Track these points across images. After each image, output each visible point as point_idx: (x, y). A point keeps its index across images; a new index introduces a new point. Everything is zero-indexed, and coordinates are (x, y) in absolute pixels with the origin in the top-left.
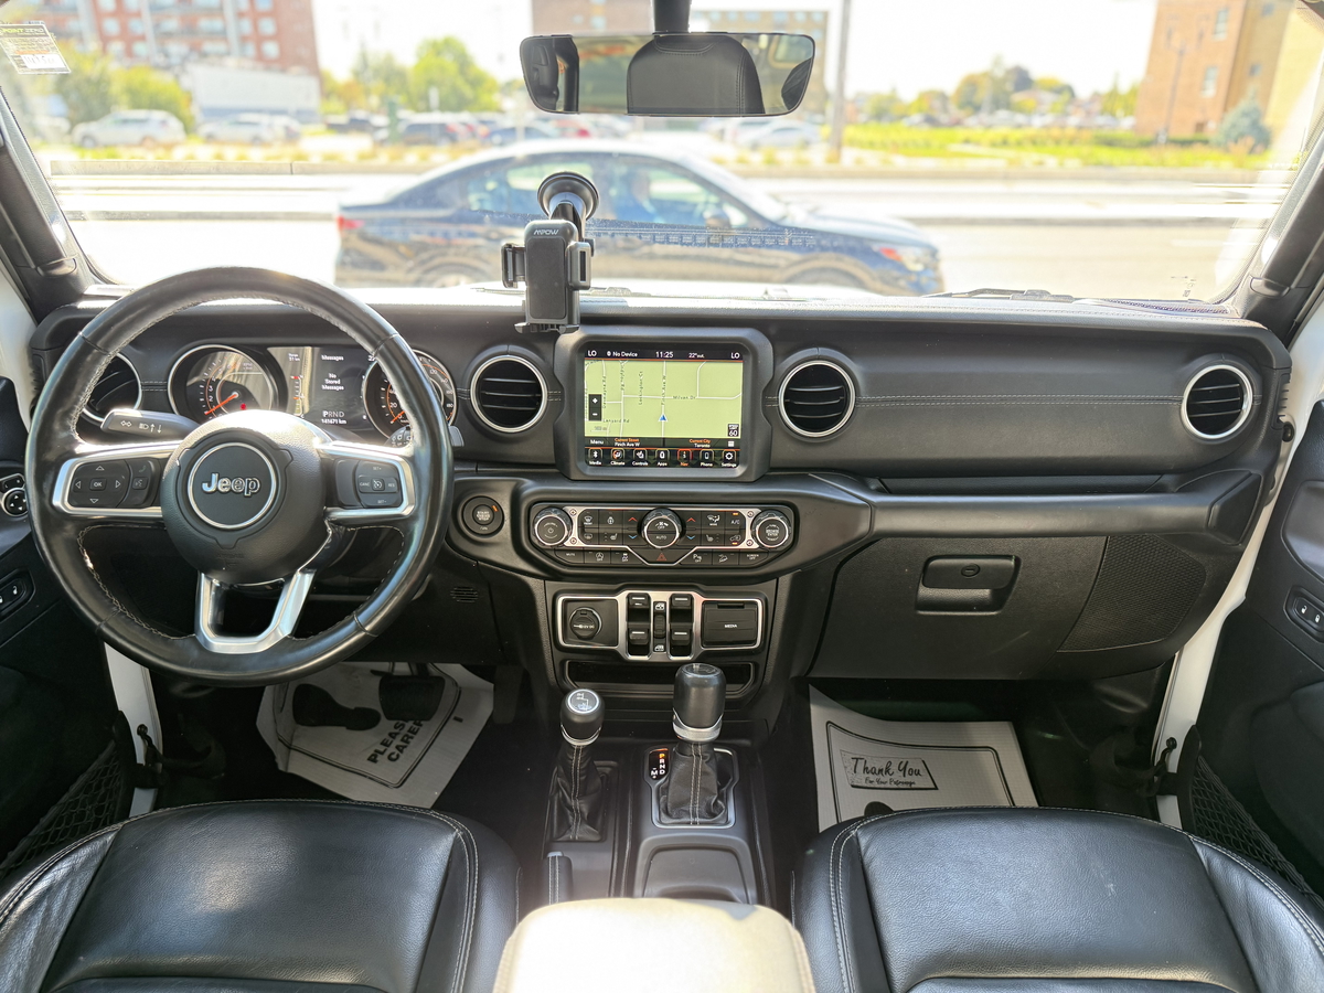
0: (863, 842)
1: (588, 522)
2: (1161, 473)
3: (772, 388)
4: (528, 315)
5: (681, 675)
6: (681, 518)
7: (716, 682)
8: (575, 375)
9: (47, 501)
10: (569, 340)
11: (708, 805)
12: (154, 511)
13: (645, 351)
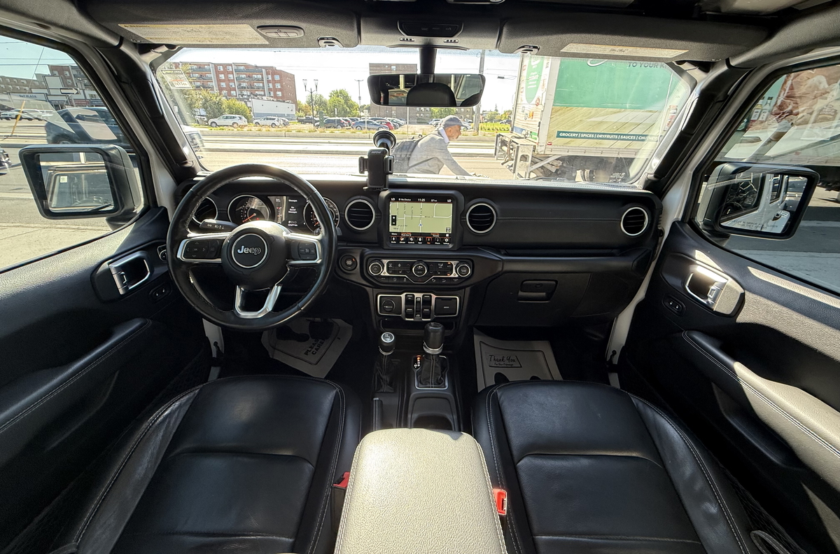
0: (499, 394)
1: (390, 266)
2: (612, 248)
3: (464, 213)
4: (368, 184)
5: (428, 327)
6: (428, 265)
7: (441, 331)
8: (387, 208)
9: (174, 256)
10: (384, 194)
11: (437, 380)
12: (219, 260)
13: (414, 199)
